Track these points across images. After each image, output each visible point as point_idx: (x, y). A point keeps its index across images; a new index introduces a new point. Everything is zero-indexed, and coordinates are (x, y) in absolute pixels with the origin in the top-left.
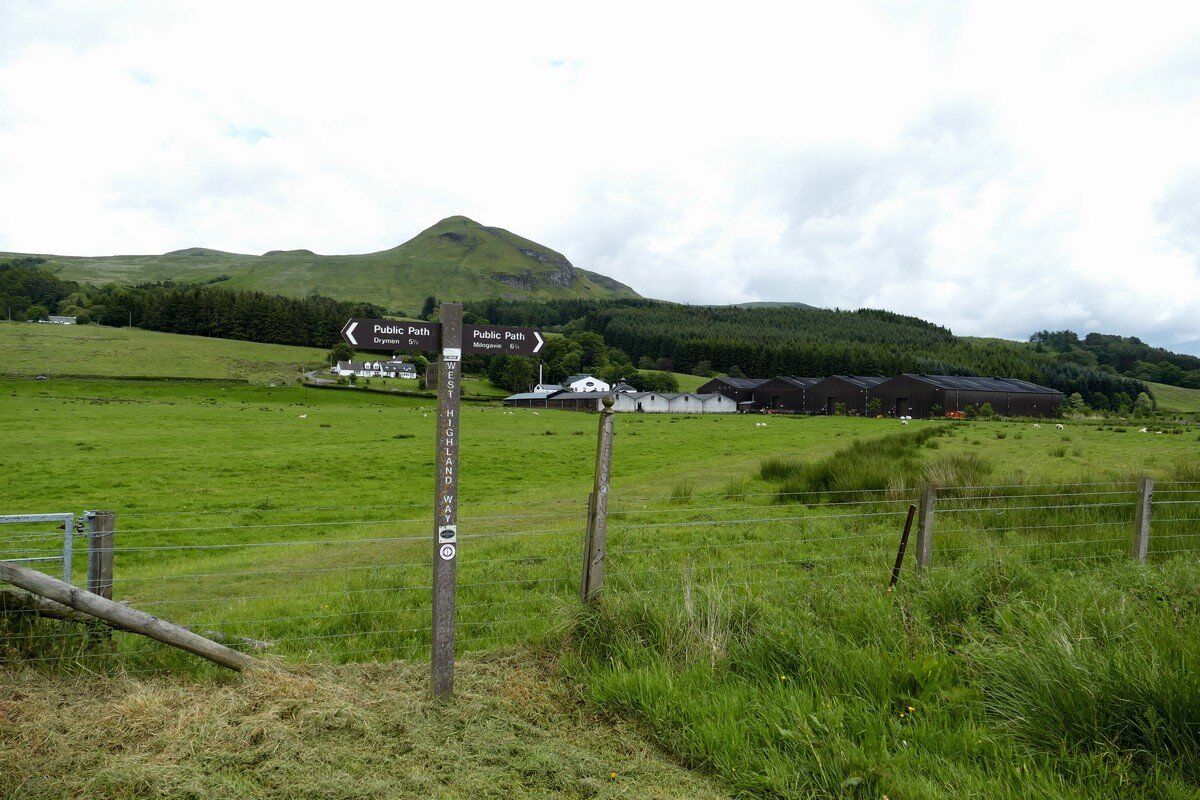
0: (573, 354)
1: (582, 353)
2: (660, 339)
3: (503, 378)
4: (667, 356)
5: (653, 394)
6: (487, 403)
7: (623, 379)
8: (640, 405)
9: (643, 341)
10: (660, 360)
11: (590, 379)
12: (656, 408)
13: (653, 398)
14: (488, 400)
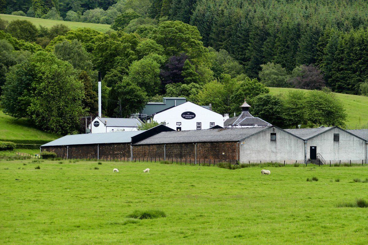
0: (146, 60)
1: (163, 58)
2: (297, 32)
3: (32, 108)
4: (312, 61)
5: (336, 131)
6: (8, 153)
7: (245, 105)
8: (313, 151)
9: (264, 35)
10: (300, 68)
11: (189, 106)
12: (345, 158)
13: (336, 138)
14: (9, 148)
